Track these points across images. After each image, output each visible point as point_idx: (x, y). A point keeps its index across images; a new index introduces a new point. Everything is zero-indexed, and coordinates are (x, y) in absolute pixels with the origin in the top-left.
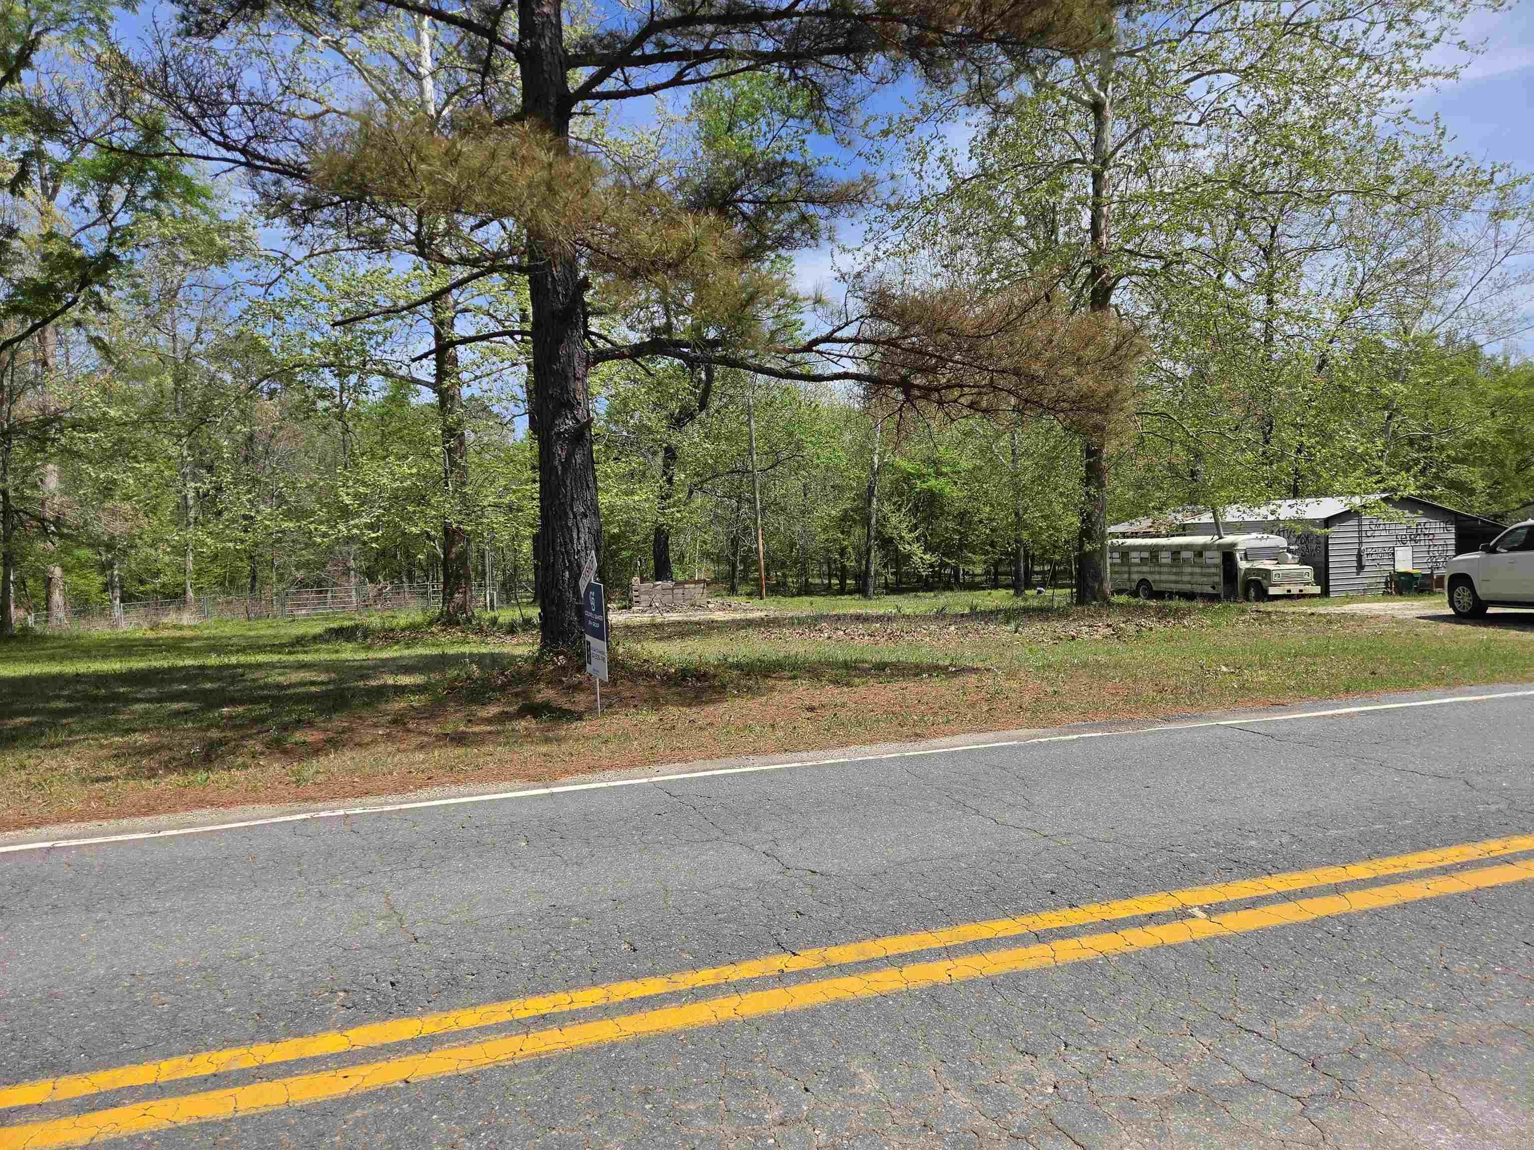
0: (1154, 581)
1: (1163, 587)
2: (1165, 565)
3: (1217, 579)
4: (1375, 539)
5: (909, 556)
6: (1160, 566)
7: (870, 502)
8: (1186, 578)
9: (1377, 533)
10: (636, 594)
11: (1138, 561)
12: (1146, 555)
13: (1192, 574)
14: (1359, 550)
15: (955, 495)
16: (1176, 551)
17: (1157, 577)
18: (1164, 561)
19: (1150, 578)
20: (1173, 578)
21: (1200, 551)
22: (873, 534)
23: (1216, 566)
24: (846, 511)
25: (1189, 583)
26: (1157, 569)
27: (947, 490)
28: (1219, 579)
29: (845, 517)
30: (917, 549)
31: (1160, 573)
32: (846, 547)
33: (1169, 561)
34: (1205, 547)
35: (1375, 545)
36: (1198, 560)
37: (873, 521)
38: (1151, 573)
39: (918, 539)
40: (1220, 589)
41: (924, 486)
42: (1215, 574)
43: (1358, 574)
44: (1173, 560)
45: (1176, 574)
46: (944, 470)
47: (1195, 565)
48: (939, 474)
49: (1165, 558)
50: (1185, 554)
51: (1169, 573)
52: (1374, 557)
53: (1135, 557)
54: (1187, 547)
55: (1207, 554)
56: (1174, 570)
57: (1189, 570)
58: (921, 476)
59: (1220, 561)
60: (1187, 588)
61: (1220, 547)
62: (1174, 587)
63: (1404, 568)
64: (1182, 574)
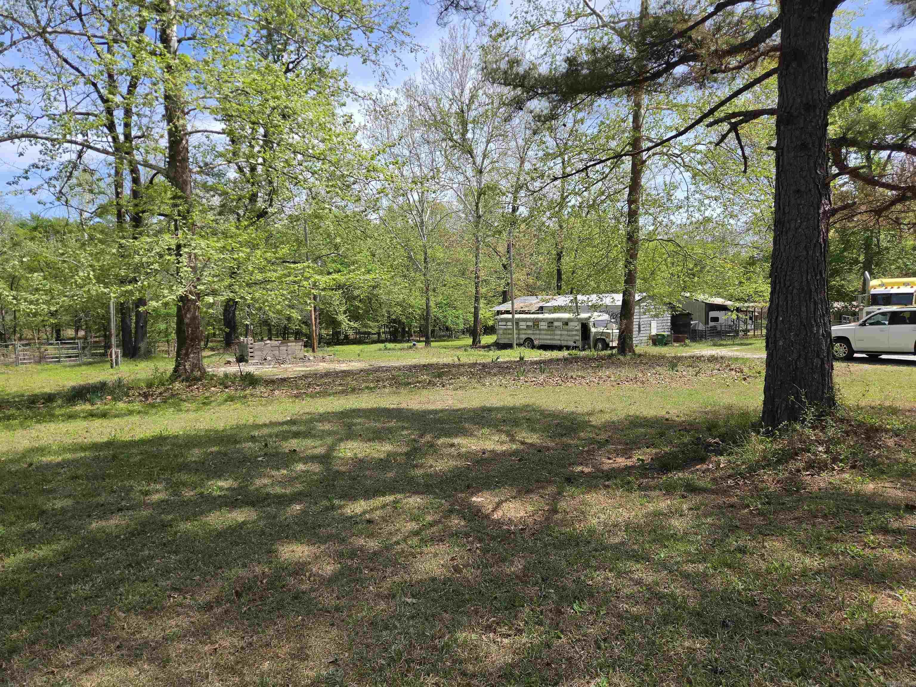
0: (536, 339)
1: (542, 342)
2: (543, 330)
3: (577, 338)
4: (644, 317)
6: (540, 330)
8: (558, 337)
9: (645, 313)
11: (525, 327)
12: (530, 324)
13: (561, 335)
14: (639, 322)
16: (551, 323)
17: (538, 337)
18: (541, 327)
19: (532, 337)
20: (549, 337)
21: (566, 323)
23: (577, 330)
25: (559, 340)
26: (538, 332)
28: (579, 338)
31: (540, 334)
33: (546, 327)
34: (570, 320)
35: (644, 320)
36: (564, 327)
38: (533, 334)
40: (579, 344)
42: (576, 335)
44: (549, 326)
45: (552, 335)
47: (563, 330)
49: (543, 326)
50: (556, 324)
51: (546, 334)
52: (644, 326)
53: (523, 325)
54: (558, 320)
55: (571, 324)
56: (550, 332)
57: (559, 332)
59: (579, 327)
60: (558, 343)
61: (579, 320)
62: (549, 342)
63: (654, 332)
64: (555, 335)
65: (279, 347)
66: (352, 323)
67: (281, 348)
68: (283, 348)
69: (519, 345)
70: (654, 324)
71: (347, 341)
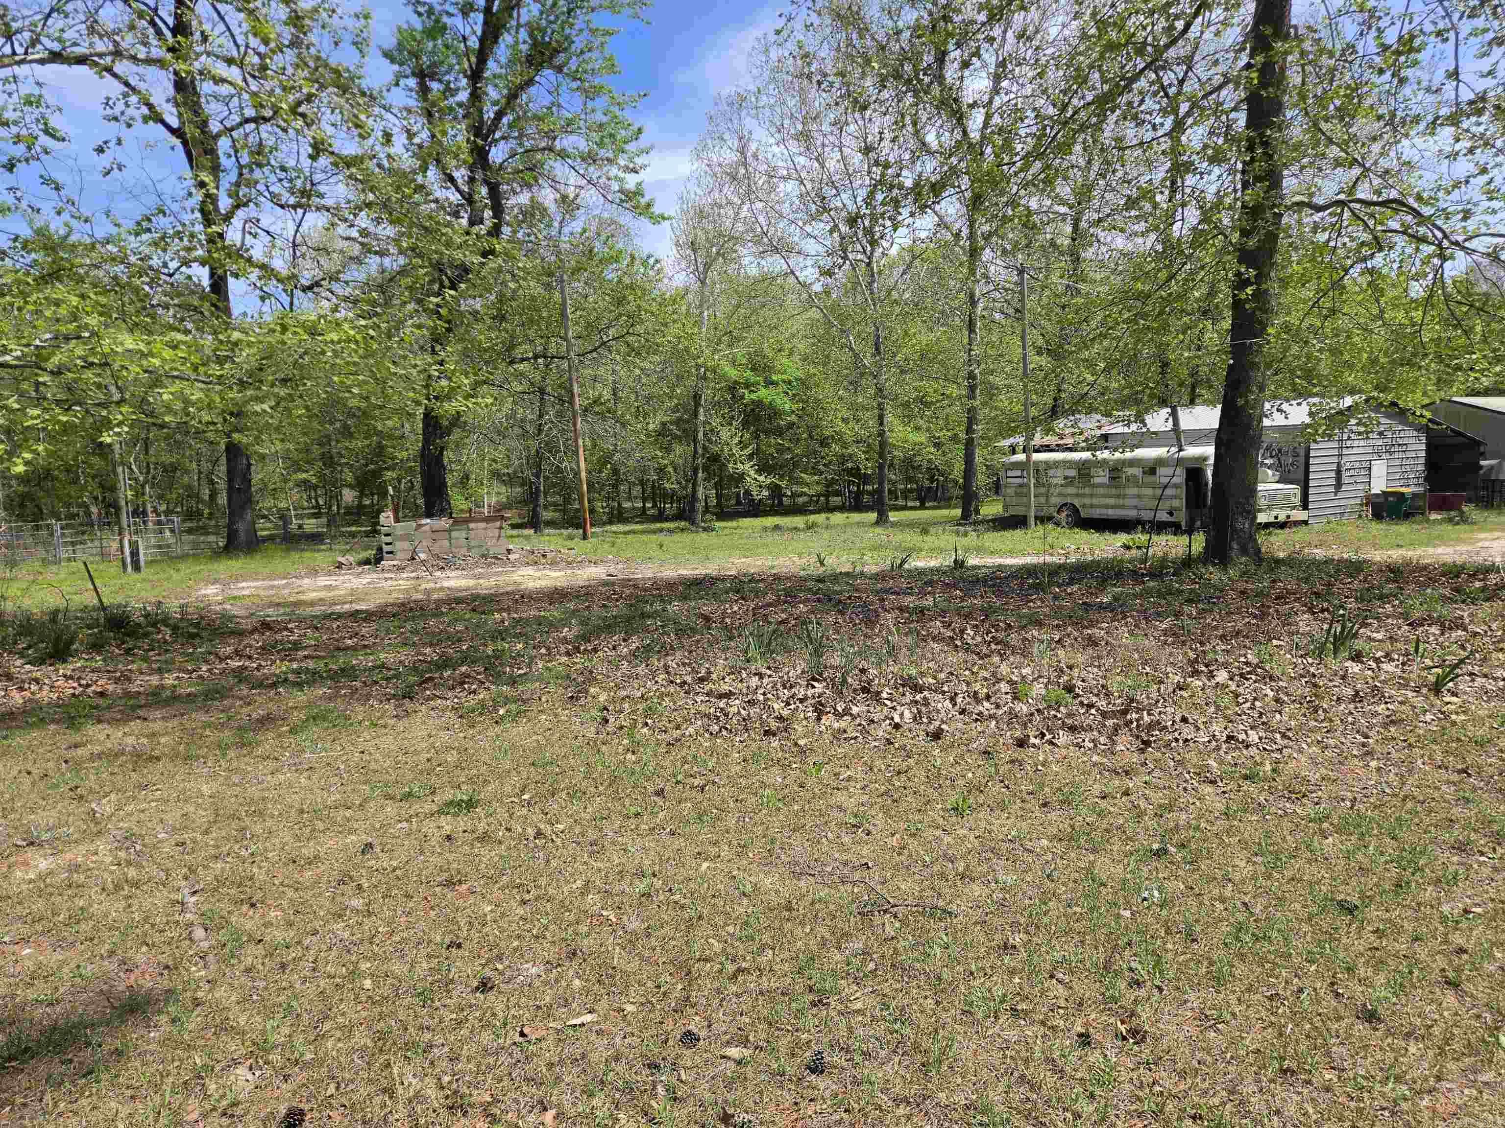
0: (1084, 506)
1: (1097, 513)
2: (1100, 485)
3: (1176, 503)
4: (1355, 451)
5: (742, 476)
6: (1094, 486)
7: (696, 414)
8: (1134, 502)
9: (1356, 443)
10: (388, 539)
11: (1060, 481)
12: (1072, 473)
13: (1139, 496)
14: (1339, 464)
15: (787, 407)
16: (1116, 470)
17: (1087, 501)
18: (1097, 480)
19: (1076, 502)
20: (1112, 501)
21: (1152, 468)
22: (700, 451)
23: (1176, 486)
24: (664, 424)
25: (1136, 507)
26: (1087, 491)
27: (779, 401)
28: (1180, 503)
29: (663, 431)
30: (748, 468)
31: (1091, 496)
32: (666, 466)
33: (1105, 480)
34: (1160, 462)
35: (1353, 458)
36: (1149, 479)
37: (700, 435)
38: (1077, 495)
39: (750, 457)
40: (1182, 517)
41: (753, 396)
42: (1175, 497)
43: (1336, 494)
44: (1112, 478)
45: (1118, 496)
46: (774, 378)
47: (1145, 485)
48: (769, 383)
49: (1101, 477)
50: (1130, 471)
51: (1104, 496)
52: (1352, 472)
53: (1057, 477)
54: (1132, 463)
55: (1162, 471)
56: (1114, 491)
57: (1133, 491)
58: (747, 385)
59: (1180, 477)
60: (1132, 514)
61: (1179, 462)
62: (1111, 513)
63: (1378, 486)
64: (1124, 496)
65: (449, 531)
66: (762, 478)
67: (454, 534)
68: (459, 535)
69: (1042, 520)
70: (1379, 469)
71: (755, 510)
